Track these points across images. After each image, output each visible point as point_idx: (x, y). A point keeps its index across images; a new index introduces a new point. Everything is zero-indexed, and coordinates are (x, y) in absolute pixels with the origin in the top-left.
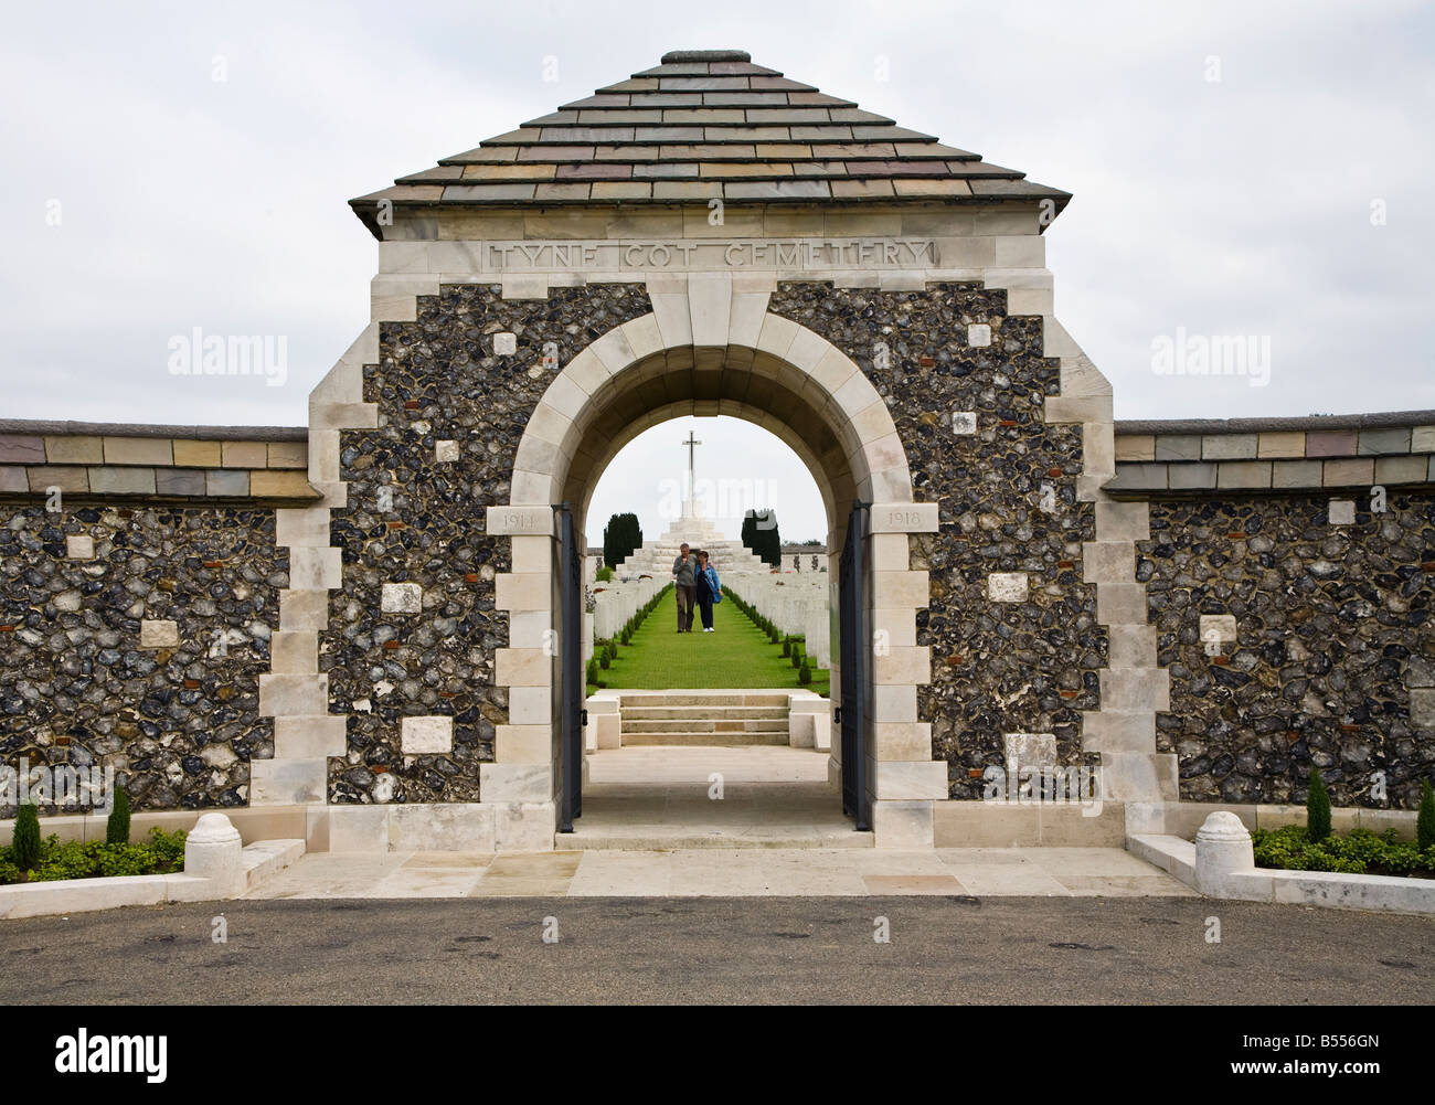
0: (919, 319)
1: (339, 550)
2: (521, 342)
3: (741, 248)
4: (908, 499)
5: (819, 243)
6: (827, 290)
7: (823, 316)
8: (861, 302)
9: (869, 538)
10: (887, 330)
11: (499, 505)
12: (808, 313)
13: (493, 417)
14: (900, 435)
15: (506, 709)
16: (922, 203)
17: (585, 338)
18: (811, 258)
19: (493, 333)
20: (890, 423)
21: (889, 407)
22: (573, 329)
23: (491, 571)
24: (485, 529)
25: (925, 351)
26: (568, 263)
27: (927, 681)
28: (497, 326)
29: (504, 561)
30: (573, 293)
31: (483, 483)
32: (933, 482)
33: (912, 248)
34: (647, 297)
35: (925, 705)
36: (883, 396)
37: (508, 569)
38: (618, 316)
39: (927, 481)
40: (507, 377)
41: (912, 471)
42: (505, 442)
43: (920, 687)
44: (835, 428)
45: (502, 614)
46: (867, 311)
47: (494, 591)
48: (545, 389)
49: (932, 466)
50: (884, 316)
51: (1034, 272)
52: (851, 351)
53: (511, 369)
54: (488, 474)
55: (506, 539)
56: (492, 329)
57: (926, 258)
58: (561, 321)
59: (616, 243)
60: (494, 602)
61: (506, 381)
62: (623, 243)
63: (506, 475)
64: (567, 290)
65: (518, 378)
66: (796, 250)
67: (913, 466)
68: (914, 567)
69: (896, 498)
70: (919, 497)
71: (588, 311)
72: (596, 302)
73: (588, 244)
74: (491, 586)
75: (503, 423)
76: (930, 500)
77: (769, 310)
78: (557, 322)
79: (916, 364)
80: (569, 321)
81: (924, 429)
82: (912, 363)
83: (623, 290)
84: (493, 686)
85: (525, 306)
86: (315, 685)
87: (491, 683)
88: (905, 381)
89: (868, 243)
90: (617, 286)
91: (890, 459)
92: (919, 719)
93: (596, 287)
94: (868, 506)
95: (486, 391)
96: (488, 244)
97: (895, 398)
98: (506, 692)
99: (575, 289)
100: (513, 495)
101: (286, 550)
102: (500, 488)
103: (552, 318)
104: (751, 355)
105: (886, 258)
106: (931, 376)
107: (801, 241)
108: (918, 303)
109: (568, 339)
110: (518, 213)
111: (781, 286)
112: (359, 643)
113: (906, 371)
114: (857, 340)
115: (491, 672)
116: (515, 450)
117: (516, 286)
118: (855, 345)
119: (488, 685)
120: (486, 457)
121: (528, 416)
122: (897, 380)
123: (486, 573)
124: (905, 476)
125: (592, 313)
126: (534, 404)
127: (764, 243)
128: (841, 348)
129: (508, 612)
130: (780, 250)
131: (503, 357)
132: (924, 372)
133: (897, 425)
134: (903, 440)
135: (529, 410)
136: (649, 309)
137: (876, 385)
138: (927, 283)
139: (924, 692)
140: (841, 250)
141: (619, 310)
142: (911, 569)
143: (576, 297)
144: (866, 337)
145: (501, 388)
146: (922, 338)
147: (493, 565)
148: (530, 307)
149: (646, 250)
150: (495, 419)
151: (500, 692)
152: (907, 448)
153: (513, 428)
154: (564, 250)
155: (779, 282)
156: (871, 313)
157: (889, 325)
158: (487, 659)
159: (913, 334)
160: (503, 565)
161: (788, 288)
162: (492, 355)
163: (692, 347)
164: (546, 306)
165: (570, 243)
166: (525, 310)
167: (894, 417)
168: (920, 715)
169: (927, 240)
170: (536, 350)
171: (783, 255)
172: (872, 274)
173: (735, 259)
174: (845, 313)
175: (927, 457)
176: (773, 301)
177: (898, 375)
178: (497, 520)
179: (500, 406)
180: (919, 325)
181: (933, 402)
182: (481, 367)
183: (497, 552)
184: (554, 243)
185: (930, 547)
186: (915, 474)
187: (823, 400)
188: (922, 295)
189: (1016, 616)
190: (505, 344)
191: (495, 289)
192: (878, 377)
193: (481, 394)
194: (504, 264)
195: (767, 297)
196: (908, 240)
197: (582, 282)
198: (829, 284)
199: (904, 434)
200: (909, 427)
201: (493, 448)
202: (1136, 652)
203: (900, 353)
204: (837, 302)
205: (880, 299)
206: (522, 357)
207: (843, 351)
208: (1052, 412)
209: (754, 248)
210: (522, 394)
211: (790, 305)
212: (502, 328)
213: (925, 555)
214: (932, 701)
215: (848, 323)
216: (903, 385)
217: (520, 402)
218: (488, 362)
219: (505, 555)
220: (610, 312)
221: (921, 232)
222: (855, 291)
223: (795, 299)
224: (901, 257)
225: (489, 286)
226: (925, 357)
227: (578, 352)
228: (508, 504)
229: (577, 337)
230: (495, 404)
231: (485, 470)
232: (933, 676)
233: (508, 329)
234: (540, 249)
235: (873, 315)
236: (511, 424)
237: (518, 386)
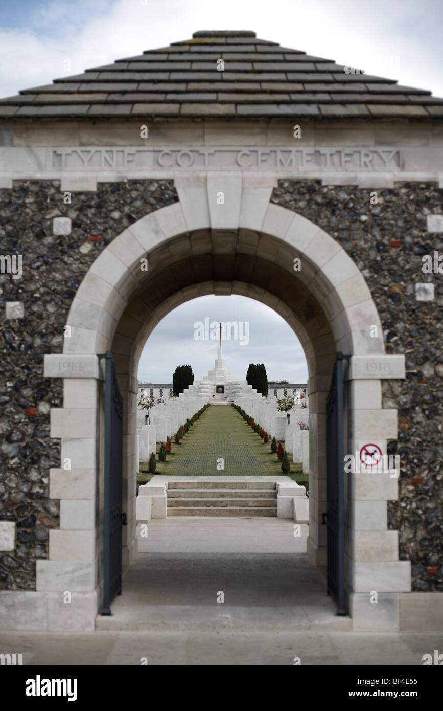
0: (389, 210)
2: (75, 224)
3: (249, 153)
4: (379, 351)
5: (311, 150)
6: (317, 187)
7: (314, 206)
8: (343, 196)
9: (348, 383)
10: (364, 218)
11: (55, 353)
12: (302, 204)
13: (50, 284)
14: (375, 301)
15: (58, 517)
16: (391, 120)
17: (125, 222)
18: (304, 162)
19: (53, 218)
20: (366, 291)
21: (367, 279)
22: (116, 215)
23: (47, 406)
24: (43, 373)
25: (394, 235)
26: (114, 163)
27: (395, 497)
28: (56, 212)
29: (57, 398)
30: (117, 187)
31: (43, 335)
32: (401, 339)
33: (383, 156)
34: (175, 191)
35: (393, 516)
36: (361, 270)
37: (60, 405)
38: (152, 205)
39: (395, 338)
40: (64, 252)
41: (384, 329)
42: (60, 303)
43: (390, 502)
44: (320, 298)
45: (55, 441)
46: (348, 203)
47: (49, 422)
48: (92, 262)
49: (400, 326)
50: (362, 207)
52: (336, 234)
53: (65, 245)
54: (46, 328)
55: (59, 381)
56: (53, 214)
57: (393, 163)
58: (106, 208)
59: (151, 149)
60: (49, 431)
61: (62, 255)
62: (157, 149)
63: (61, 331)
64: (111, 184)
65: (72, 253)
66: (293, 154)
67: (385, 325)
68: (385, 406)
69: (371, 351)
70: (389, 350)
71: (128, 201)
72: (134, 194)
73: (128, 150)
74: (47, 418)
75: (59, 288)
76: (398, 352)
77: (271, 201)
78: (104, 210)
79: (386, 245)
80: (112, 208)
81: (393, 296)
82: (384, 245)
83: (156, 185)
84: (47, 498)
85: (79, 197)
87: (46, 496)
88: (379, 259)
89: (348, 151)
90: (151, 181)
91: (366, 319)
92: (389, 528)
93: (134, 182)
94: (348, 357)
95: (46, 263)
96: (51, 150)
97: (370, 272)
98: (57, 503)
99: (119, 184)
100: (66, 346)
102: (56, 340)
103: (99, 207)
104: (257, 236)
105: (363, 164)
106: (398, 255)
107: (296, 149)
108: (388, 198)
109: (111, 222)
110: (75, 125)
111: (280, 183)
113: (379, 251)
114: (340, 226)
115: (46, 487)
116: (68, 310)
117: (73, 181)
118: (339, 230)
119: (43, 498)
120: (45, 315)
121: (79, 282)
122: (372, 257)
123: (43, 407)
124: (379, 334)
125: (131, 202)
126: (83, 274)
127: (267, 150)
128: (328, 231)
129: (60, 439)
130: (280, 155)
131: (60, 237)
132: (393, 251)
133: (372, 293)
134: (377, 305)
135: (80, 278)
136: (176, 199)
137: (355, 261)
138: (395, 183)
139: (393, 507)
140: (328, 157)
141: (152, 201)
142: (383, 408)
143: (119, 190)
144: (347, 223)
145: (58, 261)
146: (392, 225)
147: (49, 401)
148: (83, 197)
149: (174, 154)
150: (52, 285)
151: (53, 503)
152: (380, 311)
153: (67, 292)
154: (110, 154)
155: (279, 180)
156: (351, 205)
157: (365, 214)
158: (43, 477)
159: (384, 222)
160: (57, 401)
161: (286, 185)
162: (52, 234)
163: (209, 230)
164: (95, 197)
165: (115, 149)
166: (78, 199)
167: (370, 286)
168: (389, 524)
169: (394, 149)
170: (86, 231)
171: (283, 160)
172: (352, 175)
173: (243, 161)
174: (331, 204)
175: (395, 318)
176: (275, 195)
177: (372, 253)
178: (52, 366)
179: (57, 275)
180: (389, 215)
181: (400, 275)
182: (43, 244)
183: (52, 391)
184: (103, 149)
185: (398, 389)
186: (386, 332)
187: (312, 274)
188: (391, 192)
190: (62, 226)
191: (56, 183)
192: (357, 255)
193: (42, 265)
194: (63, 163)
195: (269, 192)
196: (380, 149)
197: (123, 178)
198: (319, 182)
199: (378, 300)
200: (381, 295)
201: (51, 308)
203: (374, 236)
204: (324, 196)
205: (358, 194)
206: (75, 236)
207: (329, 234)
209: (259, 153)
210: (74, 266)
211: (287, 197)
212: (60, 213)
213: (394, 397)
214: (399, 514)
215: (333, 213)
216: (377, 262)
217: (73, 272)
218: (49, 240)
219: (59, 394)
220: (146, 202)
221: (389, 144)
222: (338, 188)
223: (291, 193)
224: (375, 162)
225: (51, 181)
226: (393, 240)
227: (119, 233)
228: (61, 353)
229: (118, 221)
230: (53, 273)
231: (43, 326)
232: (400, 493)
233: (65, 215)
234: (91, 154)
235: (353, 207)
236: (65, 289)
237: (71, 259)
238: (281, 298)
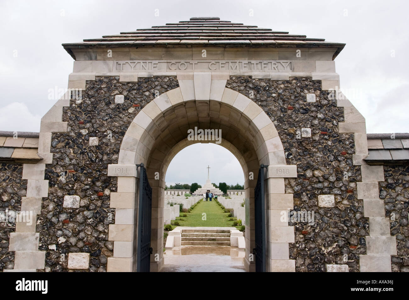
0: (287, 91)
1: (48, 181)
2: (126, 98)
3: (215, 63)
4: (283, 163)
5: (246, 62)
6: (250, 80)
7: (248, 89)
8: (263, 84)
9: (266, 180)
10: (274, 95)
11: (114, 163)
12: (242, 88)
13: (113, 128)
14: (280, 137)
15: (112, 251)
16: (287, 46)
17: (151, 96)
18: (243, 67)
19: (115, 95)
20: (276, 132)
21: (275, 125)
22: (147, 93)
23: (109, 191)
24: (107, 174)
25: (290, 104)
26: (147, 68)
27: (293, 241)
28: (117, 92)
29: (114, 187)
31: (108, 154)
32: (294, 157)
33: (283, 64)
34: (177, 82)
35: (292, 252)
36: (273, 121)
37: (116, 191)
38: (165, 88)
39: (291, 156)
40: (120, 112)
41: (285, 152)
42: (117, 138)
43: (290, 244)
44: (251, 138)
45: (112, 209)
46: (266, 87)
47: (110, 200)
48: (134, 117)
49: (294, 150)
50: (273, 90)
51: (332, 74)
52: (260, 103)
53: (120, 109)
54: (110, 151)
55: (116, 178)
56: (115, 93)
57: (289, 68)
58: (142, 90)
59: (166, 61)
60: (109, 204)
61: (119, 114)
62: (168, 61)
63: (117, 152)
64: (145, 78)
65: (124, 112)
66: (237, 64)
67: (286, 150)
68: (287, 192)
69: (279, 163)
70: (288, 162)
71: (153, 86)
72: (157, 83)
73: (154, 62)
74: (108, 197)
75: (117, 130)
76: (293, 164)
77: (226, 87)
78: (141, 91)
79: (286, 109)
80: (145, 90)
81: (289, 134)
82: (285, 109)
83: (168, 78)
84: (107, 241)
85: (128, 85)
86: (34, 237)
87: (107, 239)
88: (282, 115)
89: (265, 62)
90: (165, 77)
91: (276, 147)
92: (290, 258)
93: (157, 77)
94: (267, 167)
95: (111, 118)
96: (115, 62)
97: (278, 122)
98: (113, 243)
99: (148, 78)
100: (119, 160)
101: (26, 180)
102: (114, 157)
103: (138, 89)
104: (219, 105)
105: (273, 68)
106: (292, 114)
107: (239, 61)
108: (286, 85)
109: (145, 97)
110: (127, 49)
111: (231, 77)
112: (53, 220)
113: (282, 111)
114: (262, 99)
115: (106, 234)
116: (121, 141)
117: (125, 77)
118: (262, 101)
119: (106, 240)
120: (109, 144)
121: (127, 127)
122: (278, 115)
123: (107, 192)
124: (283, 155)
125: (155, 87)
126: (129, 123)
127: (224, 62)
128: (255, 102)
129: (115, 209)
130: (230, 64)
131: (118, 104)
132: (289, 112)
133: (279, 133)
134: (282, 139)
135: (128, 125)
136: (178, 86)
137: (270, 117)
138: (290, 77)
139: (292, 246)
140: (255, 64)
141: (166, 86)
142: (285, 193)
143: (149, 81)
144: (265, 97)
145: (117, 116)
146: (288, 98)
147: (110, 189)
148: (130, 85)
149: (177, 64)
150: (114, 129)
151: (110, 243)
152: (283, 143)
153: (121, 132)
154: (145, 63)
155: (230, 76)
156: (267, 88)
157: (275, 93)
158: (105, 229)
159: (285, 97)
160: (114, 189)
161: (234, 78)
162: (114, 103)
163: (195, 101)
164: (137, 85)
165: (147, 61)
166: (128, 86)
167: (277, 130)
168: (290, 256)
169: (289, 61)
170: (131, 101)
171: (232, 67)
172: (268, 74)
173: (213, 67)
174: (257, 89)
175: (292, 146)
176: (228, 83)
177: (279, 113)
178: (112, 170)
179: (116, 124)
180: (287, 94)
181: (293, 124)
182: (109, 108)
183: (112, 184)
184: (141, 61)
185: (293, 183)
186: (287, 153)
187: (247, 125)
188: (288, 82)
189: (330, 213)
190: (120, 99)
191: (117, 78)
192: (271, 113)
193: (109, 119)
194: (121, 69)
195: (225, 82)
196: (281, 61)
197: (151, 75)
198: (250, 77)
199: (282, 137)
200: (284, 134)
201: (112, 141)
202: (381, 229)
203: (279, 104)
204: (253, 84)
205: (271, 83)
206: (126, 104)
207: (256, 103)
208: (342, 129)
209: (220, 63)
210: (125, 119)
211: (235, 85)
212: (119, 93)
213: (292, 187)
214: (295, 250)
215: (258, 92)
216: (281, 117)
217: (124, 122)
218: (112, 106)
219: (115, 185)
220: (162, 87)
221: (287, 58)
222: (260, 80)
223: (237, 83)
224: (279, 67)
225: (115, 76)
226: (289, 106)
227: (148, 103)
228: (117, 163)
229: (148, 97)
230: (114, 123)
231: (108, 149)
232: (295, 239)
233: (121, 93)
234: (136, 63)
235: (268, 90)
236: (120, 131)
237: (124, 116)
238: (232, 143)
